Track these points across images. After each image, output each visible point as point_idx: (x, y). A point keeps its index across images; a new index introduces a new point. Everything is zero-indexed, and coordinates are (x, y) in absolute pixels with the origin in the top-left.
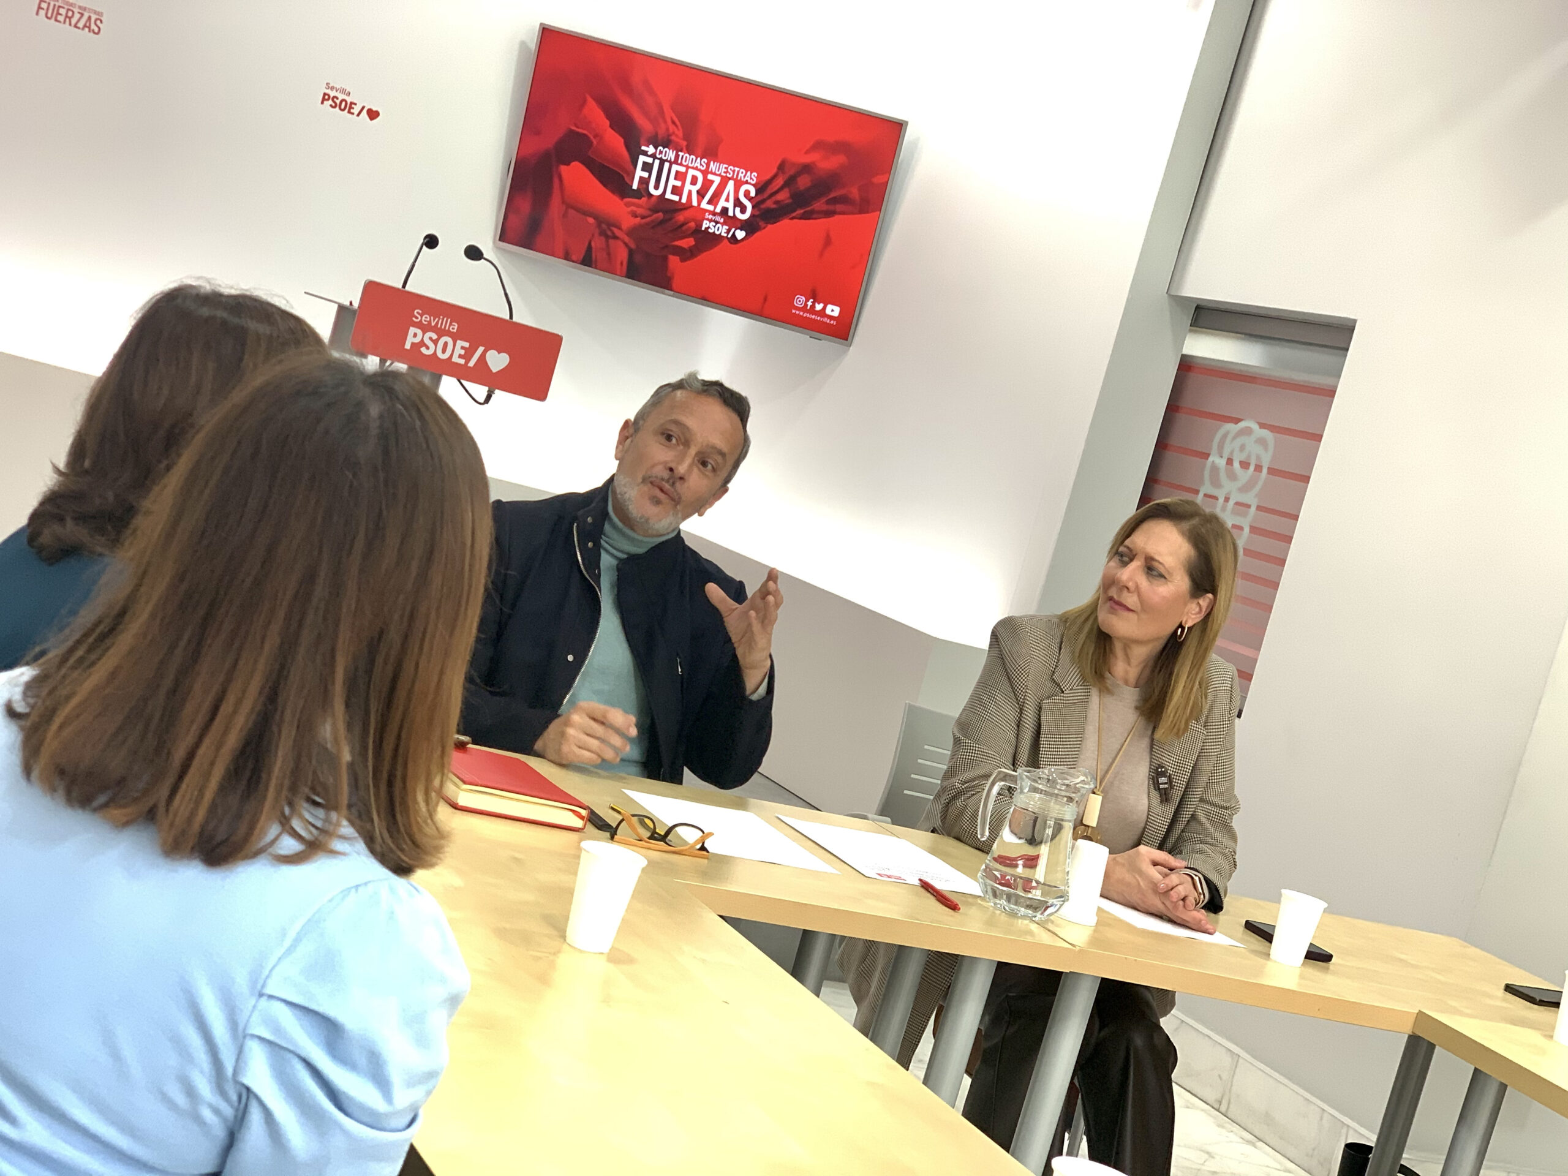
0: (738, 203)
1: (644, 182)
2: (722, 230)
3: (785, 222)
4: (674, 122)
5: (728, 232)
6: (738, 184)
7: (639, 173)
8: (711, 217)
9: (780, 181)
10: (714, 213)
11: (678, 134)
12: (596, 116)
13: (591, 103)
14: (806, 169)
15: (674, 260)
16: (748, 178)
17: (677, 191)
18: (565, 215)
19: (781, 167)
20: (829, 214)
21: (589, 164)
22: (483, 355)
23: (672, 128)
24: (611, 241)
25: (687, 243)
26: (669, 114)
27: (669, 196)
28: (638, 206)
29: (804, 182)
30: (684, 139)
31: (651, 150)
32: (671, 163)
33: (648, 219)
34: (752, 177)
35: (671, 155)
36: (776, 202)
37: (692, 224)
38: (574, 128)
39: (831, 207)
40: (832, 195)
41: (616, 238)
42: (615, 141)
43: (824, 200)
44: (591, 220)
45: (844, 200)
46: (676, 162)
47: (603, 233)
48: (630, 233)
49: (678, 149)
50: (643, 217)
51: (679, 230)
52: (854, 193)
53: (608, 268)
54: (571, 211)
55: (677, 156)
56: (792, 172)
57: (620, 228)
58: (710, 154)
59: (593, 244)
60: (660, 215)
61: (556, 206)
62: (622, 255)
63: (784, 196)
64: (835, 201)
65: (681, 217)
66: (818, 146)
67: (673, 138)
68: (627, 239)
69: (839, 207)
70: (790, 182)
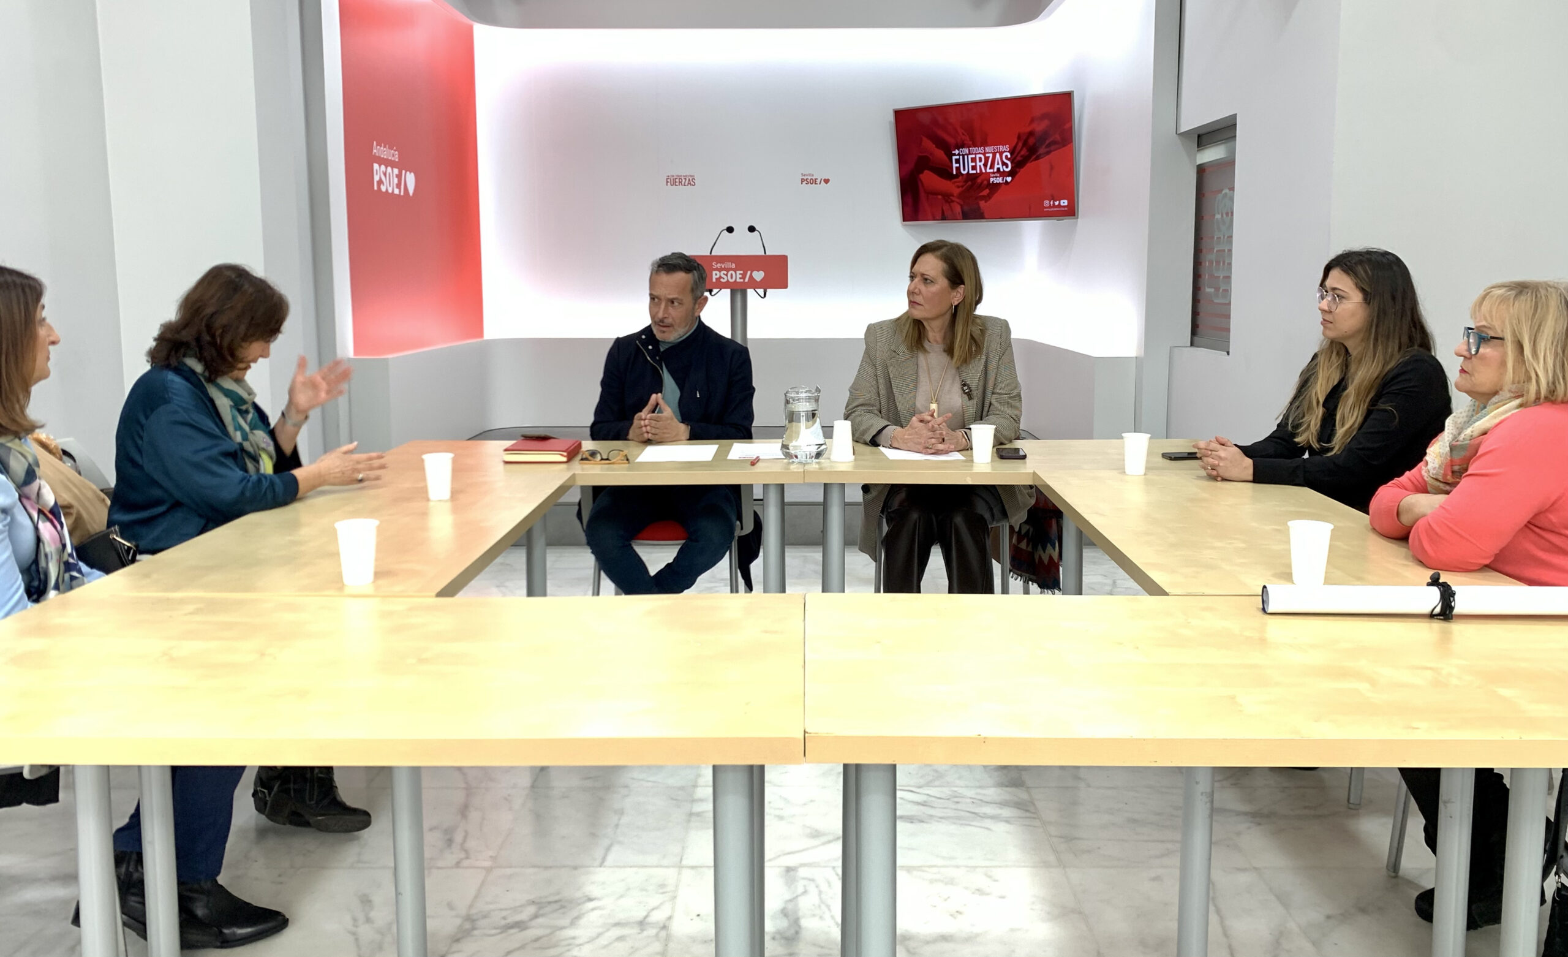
0: (1004, 164)
1: (958, 169)
2: (999, 180)
3: (1029, 165)
4: (963, 134)
5: (1003, 179)
6: (1001, 154)
7: (955, 165)
8: (993, 175)
9: (1020, 145)
10: (994, 173)
12: (928, 144)
13: (925, 139)
14: (1031, 134)
15: (982, 204)
16: (1005, 149)
17: (974, 168)
18: (928, 198)
19: (1019, 138)
20: (1048, 153)
21: (932, 169)
22: (751, 274)
23: (963, 137)
24: (951, 204)
25: (986, 192)
26: (960, 131)
27: (971, 172)
28: (959, 182)
29: (1031, 141)
30: (970, 141)
31: (957, 152)
32: (967, 155)
33: (965, 187)
34: (1006, 148)
35: (966, 151)
36: (1022, 156)
37: (985, 182)
38: (920, 154)
39: (1048, 149)
40: (1047, 142)
41: (953, 201)
42: (940, 154)
43: (1044, 147)
44: (940, 197)
45: (1055, 142)
46: (970, 154)
47: (947, 201)
48: (959, 197)
49: (969, 147)
50: (962, 186)
51: (980, 187)
52: (1057, 137)
53: (954, 218)
54: (930, 196)
55: (969, 150)
56: (1025, 138)
57: (953, 196)
58: (984, 143)
59: (944, 208)
60: (970, 183)
61: (922, 195)
62: (958, 209)
63: (1024, 152)
64: (1049, 145)
65: (979, 181)
66: (1033, 120)
67: (966, 142)
68: (958, 200)
69: (1052, 148)
70: (1025, 144)
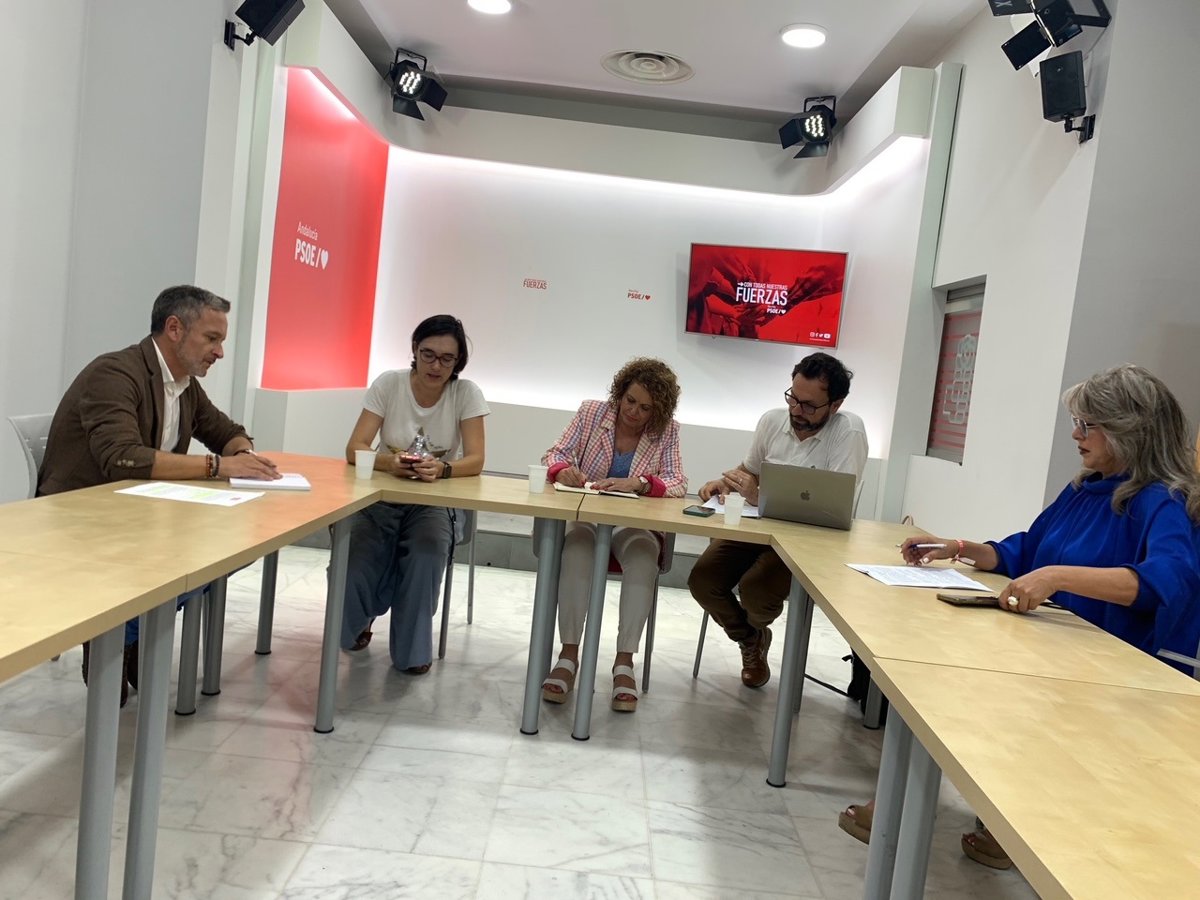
0: (781, 299)
1: (741, 297)
2: (776, 311)
3: (802, 303)
4: (750, 272)
5: (778, 311)
6: (780, 291)
7: (738, 294)
8: (770, 306)
9: (797, 287)
11: (752, 277)
12: (717, 274)
13: (715, 270)
14: (807, 280)
15: (757, 326)
16: (783, 288)
17: (754, 299)
18: (710, 317)
19: (797, 281)
20: (820, 297)
21: (717, 294)
23: (749, 274)
24: (731, 323)
25: (763, 318)
26: (748, 269)
27: (751, 301)
28: (740, 308)
29: (807, 285)
30: (755, 277)
31: (742, 284)
32: (750, 288)
33: (744, 312)
34: (785, 287)
35: (750, 284)
36: (797, 296)
37: (763, 311)
38: (709, 282)
39: (821, 294)
40: (820, 288)
41: (732, 321)
42: (727, 284)
43: (817, 291)
44: (721, 317)
45: (827, 289)
46: (752, 287)
47: (727, 321)
48: (738, 319)
49: (753, 282)
50: (742, 312)
51: (758, 314)
52: (830, 286)
53: (731, 334)
54: (713, 315)
55: (752, 285)
56: (802, 282)
57: (733, 318)
58: (767, 281)
59: (723, 326)
60: (749, 310)
61: (706, 313)
62: (736, 328)
63: (800, 293)
64: (822, 291)
65: (757, 309)
66: (811, 269)
68: (737, 321)
69: (824, 293)
70: (802, 286)
